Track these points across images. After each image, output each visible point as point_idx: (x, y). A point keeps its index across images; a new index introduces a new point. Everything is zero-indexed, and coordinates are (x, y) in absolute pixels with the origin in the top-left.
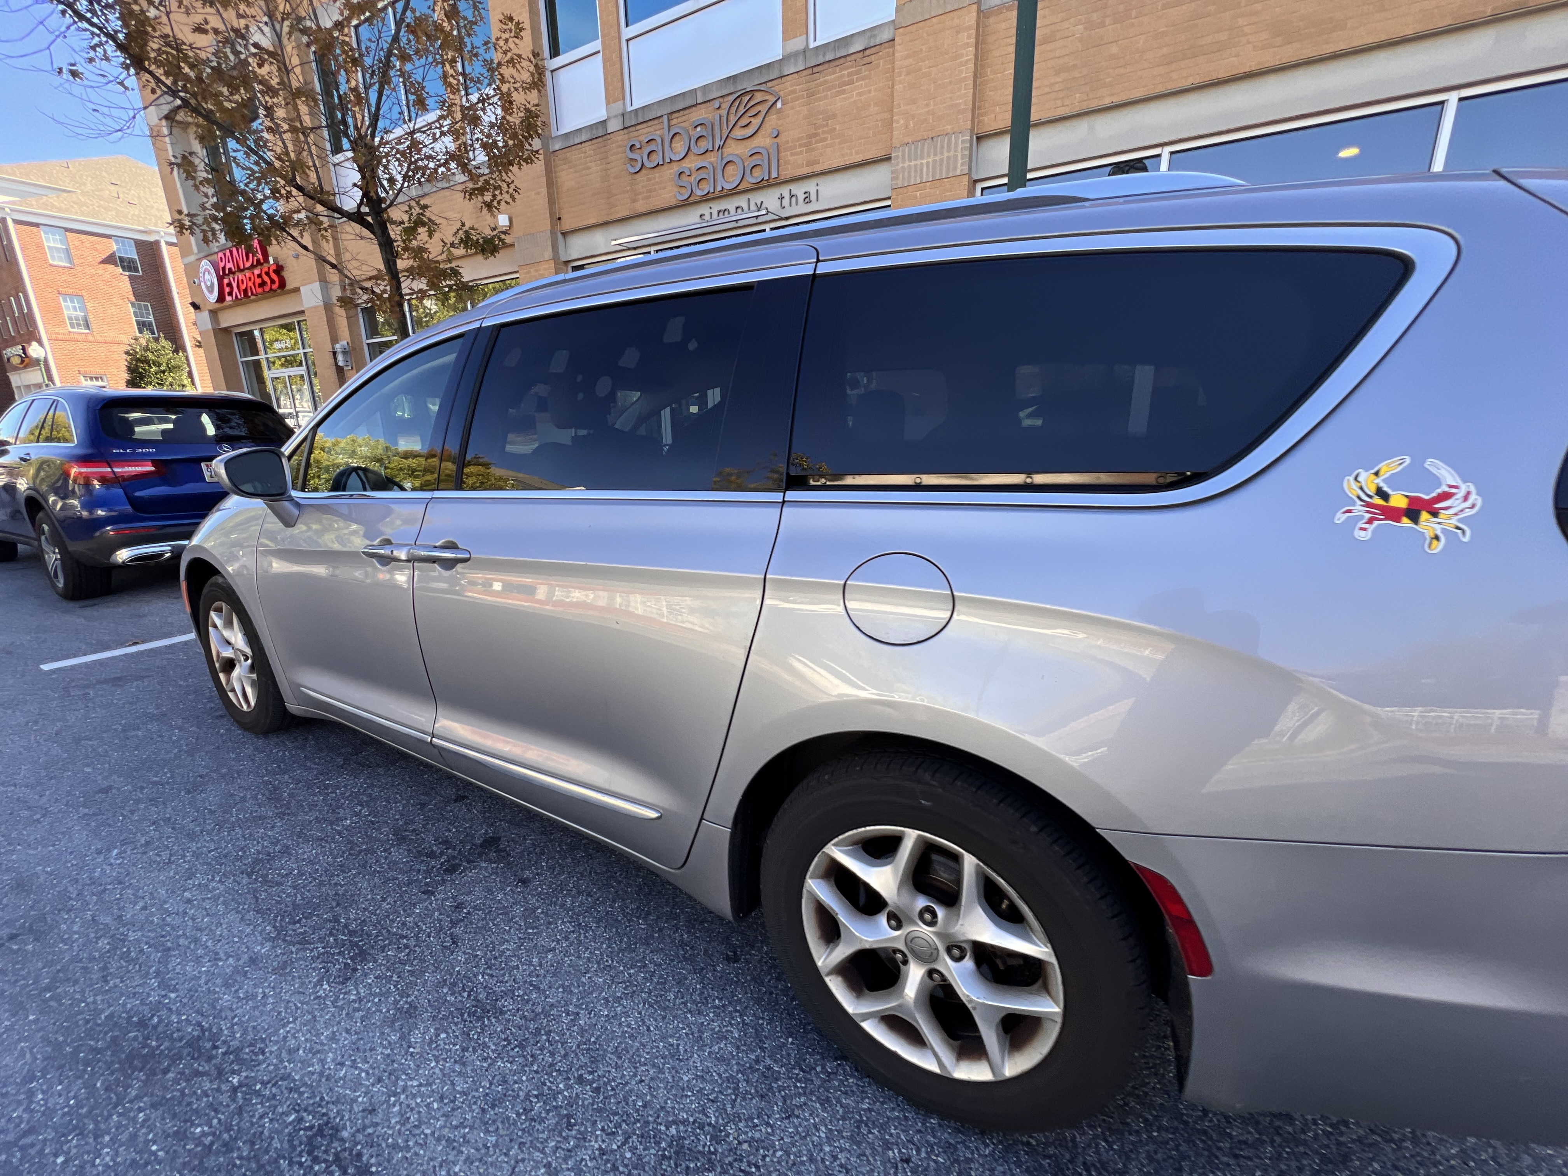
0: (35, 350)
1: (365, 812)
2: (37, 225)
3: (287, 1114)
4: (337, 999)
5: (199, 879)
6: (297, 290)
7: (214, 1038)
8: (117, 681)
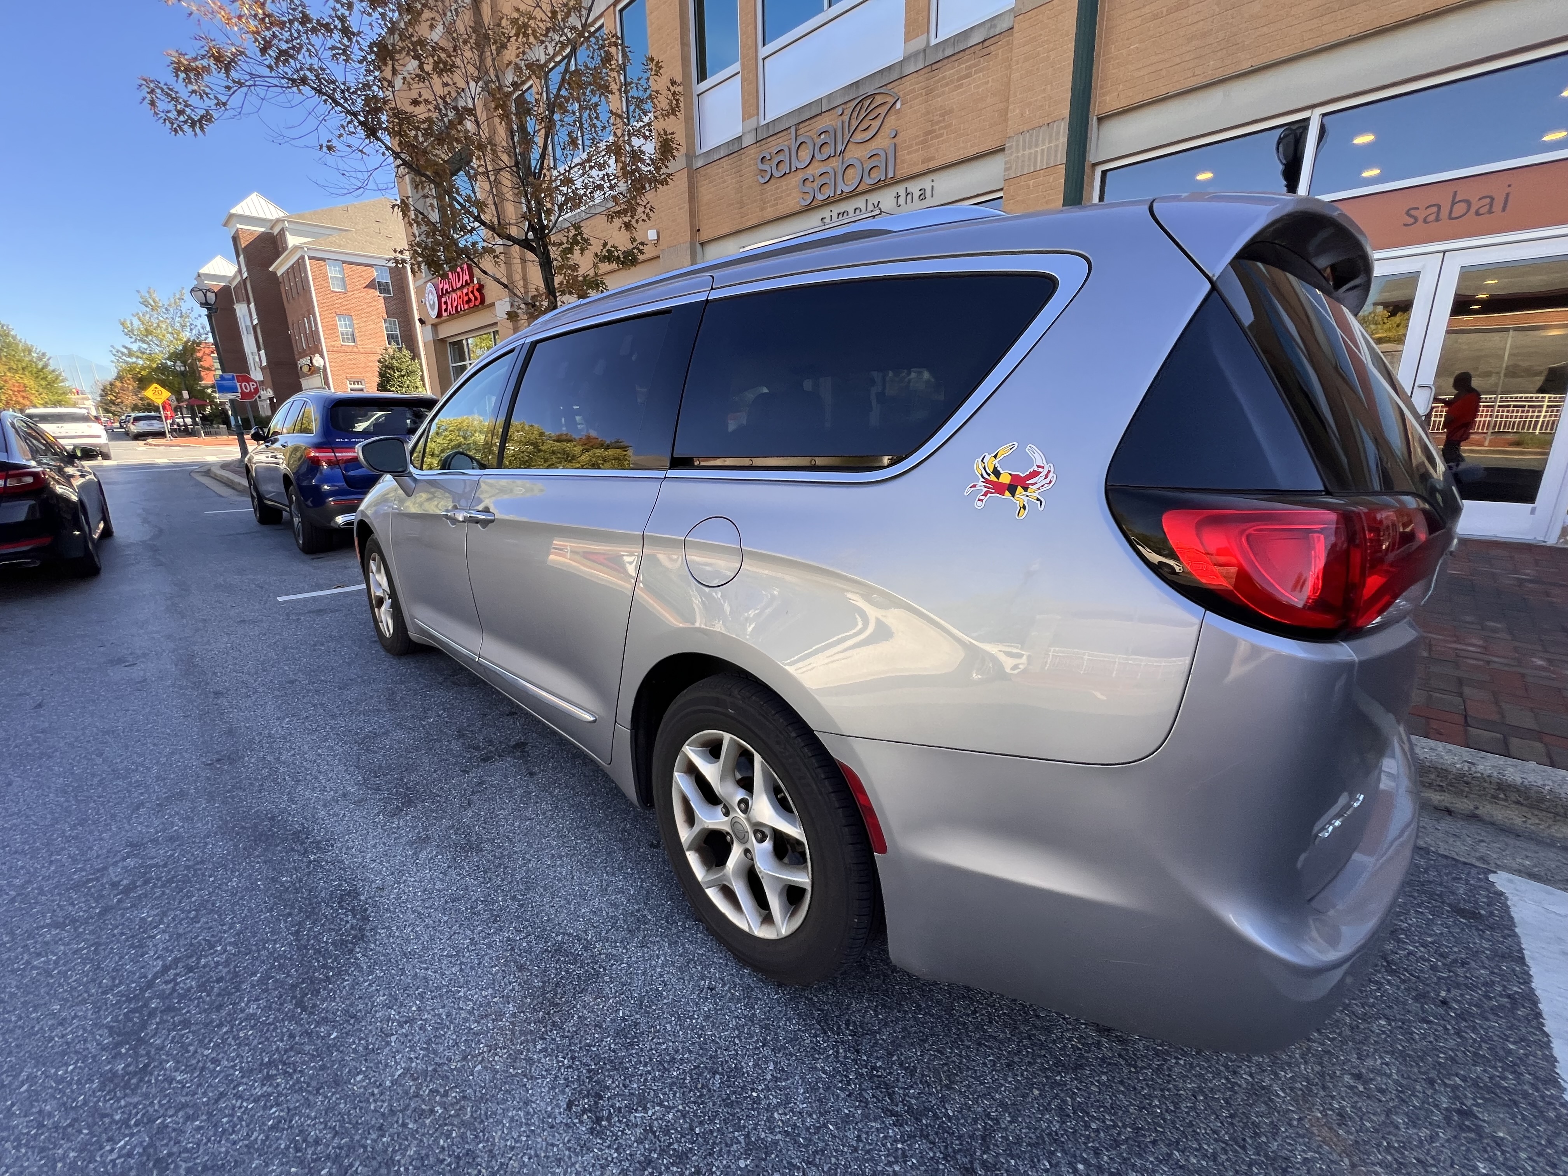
0: (318, 361)
1: (445, 715)
2: (323, 260)
3: (334, 881)
4: (385, 825)
5: (330, 743)
6: (493, 304)
7: (308, 833)
8: (319, 612)
